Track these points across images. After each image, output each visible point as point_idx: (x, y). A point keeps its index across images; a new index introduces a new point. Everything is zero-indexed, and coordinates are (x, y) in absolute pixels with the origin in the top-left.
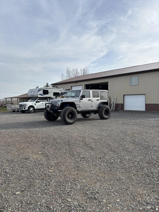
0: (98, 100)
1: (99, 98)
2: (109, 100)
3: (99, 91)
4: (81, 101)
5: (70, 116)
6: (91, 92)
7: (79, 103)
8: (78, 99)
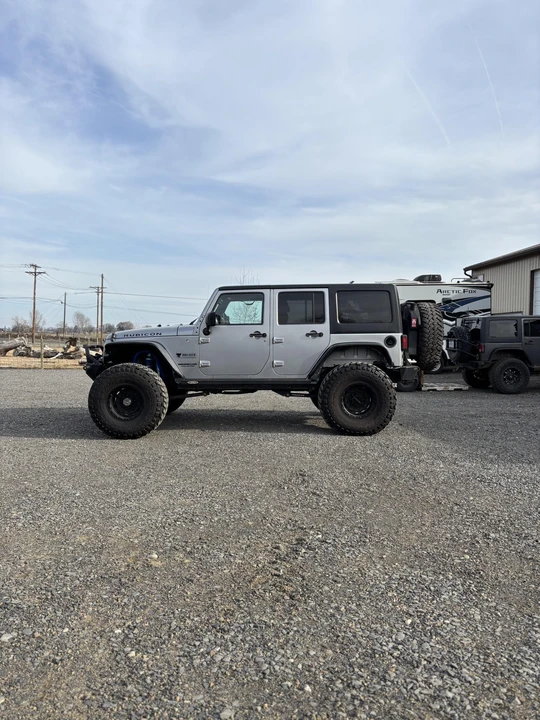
0: (314, 334)
1: (324, 327)
2: (398, 336)
3: (326, 291)
4: (209, 338)
5: (127, 402)
6: (272, 297)
7: (196, 349)
8: (190, 333)
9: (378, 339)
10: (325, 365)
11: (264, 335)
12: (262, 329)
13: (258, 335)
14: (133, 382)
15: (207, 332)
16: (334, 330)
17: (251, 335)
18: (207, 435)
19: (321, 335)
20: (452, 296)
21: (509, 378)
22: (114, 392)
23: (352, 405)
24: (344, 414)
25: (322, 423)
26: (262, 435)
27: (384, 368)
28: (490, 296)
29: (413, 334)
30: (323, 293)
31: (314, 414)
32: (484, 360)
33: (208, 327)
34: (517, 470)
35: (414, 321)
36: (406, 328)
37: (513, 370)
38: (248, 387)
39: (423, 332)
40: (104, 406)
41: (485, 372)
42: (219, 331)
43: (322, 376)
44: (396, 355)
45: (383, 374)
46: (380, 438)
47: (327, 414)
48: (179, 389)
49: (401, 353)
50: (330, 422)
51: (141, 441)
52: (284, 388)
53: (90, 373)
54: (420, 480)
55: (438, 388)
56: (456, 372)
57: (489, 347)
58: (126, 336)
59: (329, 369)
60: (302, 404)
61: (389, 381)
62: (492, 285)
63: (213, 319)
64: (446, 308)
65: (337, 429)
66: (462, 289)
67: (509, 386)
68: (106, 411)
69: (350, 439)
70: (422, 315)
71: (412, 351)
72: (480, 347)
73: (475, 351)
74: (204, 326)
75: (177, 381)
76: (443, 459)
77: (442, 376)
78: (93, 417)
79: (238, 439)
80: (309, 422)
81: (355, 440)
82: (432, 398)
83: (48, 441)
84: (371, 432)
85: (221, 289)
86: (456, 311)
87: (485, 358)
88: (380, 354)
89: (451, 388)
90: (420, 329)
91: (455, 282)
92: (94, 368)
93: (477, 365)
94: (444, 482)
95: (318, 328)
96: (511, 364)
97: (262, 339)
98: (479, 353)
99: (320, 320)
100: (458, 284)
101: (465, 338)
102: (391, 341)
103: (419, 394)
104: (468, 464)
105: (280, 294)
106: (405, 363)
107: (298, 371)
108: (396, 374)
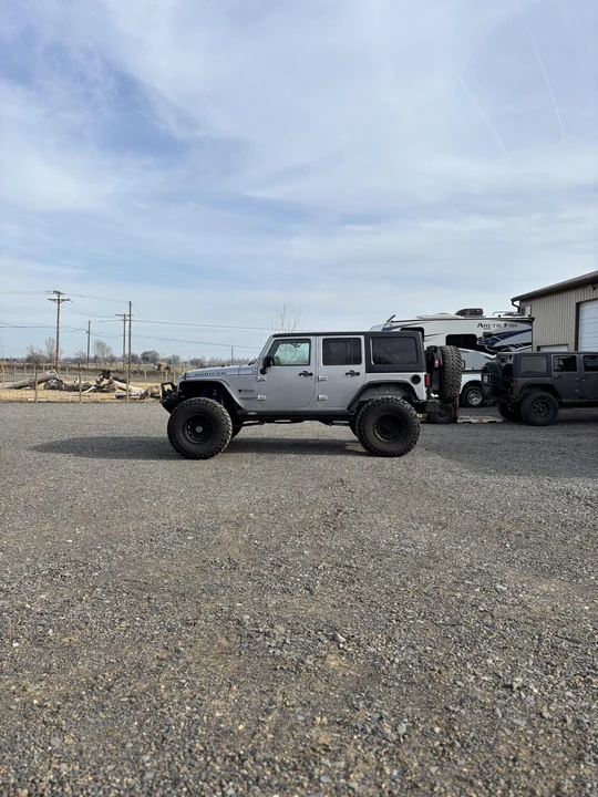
0: (353, 374)
2: (422, 375)
3: (362, 337)
4: (265, 377)
5: (199, 429)
6: (318, 342)
7: (255, 386)
8: (250, 372)
9: (406, 377)
10: (362, 399)
11: (311, 374)
12: (308, 369)
13: (306, 374)
14: (205, 413)
15: (263, 372)
16: (369, 370)
17: (300, 374)
18: (264, 457)
19: (358, 374)
20: (493, 330)
21: (539, 411)
22: (188, 421)
23: (383, 432)
24: (376, 439)
25: (360, 448)
26: (309, 457)
27: (410, 402)
28: (531, 330)
29: (435, 373)
30: (359, 339)
31: (354, 442)
32: (516, 394)
33: (265, 368)
34: (507, 479)
35: (437, 362)
36: (430, 368)
37: (543, 403)
38: (297, 417)
39: (445, 371)
40: (181, 432)
41: (518, 405)
42: (273, 370)
43: (359, 408)
44: (421, 391)
45: (409, 406)
46: (406, 458)
47: (363, 440)
48: (240, 418)
49: (425, 389)
50: (365, 447)
51: (211, 461)
52: (327, 418)
53: (166, 406)
54: (430, 484)
55: (473, 421)
56: (491, 405)
57: (521, 381)
58: (196, 375)
59: (365, 402)
60: (342, 432)
61: (414, 412)
62: (533, 319)
63: (269, 361)
64: (487, 342)
65: (372, 452)
66: (503, 323)
67: (539, 419)
68: (182, 436)
69: (381, 459)
70: (443, 356)
71: (435, 387)
72: (512, 381)
73: (508, 385)
74: (262, 367)
75: (239, 412)
76: (452, 472)
77: (482, 410)
78: (171, 442)
79: (291, 459)
80: (349, 448)
81: (386, 460)
82: (463, 429)
83: (134, 461)
84: (399, 454)
85: (275, 336)
86: (497, 345)
87: (516, 392)
88: (406, 389)
89: (485, 421)
90: (442, 368)
91: (496, 316)
92: (170, 402)
93: (509, 399)
94: (448, 486)
95: (355, 368)
96: (540, 398)
97: (309, 377)
98: (511, 388)
99: (358, 361)
100: (499, 319)
101: (498, 373)
102: (416, 379)
103: (454, 426)
104: (471, 475)
105: (324, 340)
106: (429, 397)
107: (339, 404)
108: (420, 407)
